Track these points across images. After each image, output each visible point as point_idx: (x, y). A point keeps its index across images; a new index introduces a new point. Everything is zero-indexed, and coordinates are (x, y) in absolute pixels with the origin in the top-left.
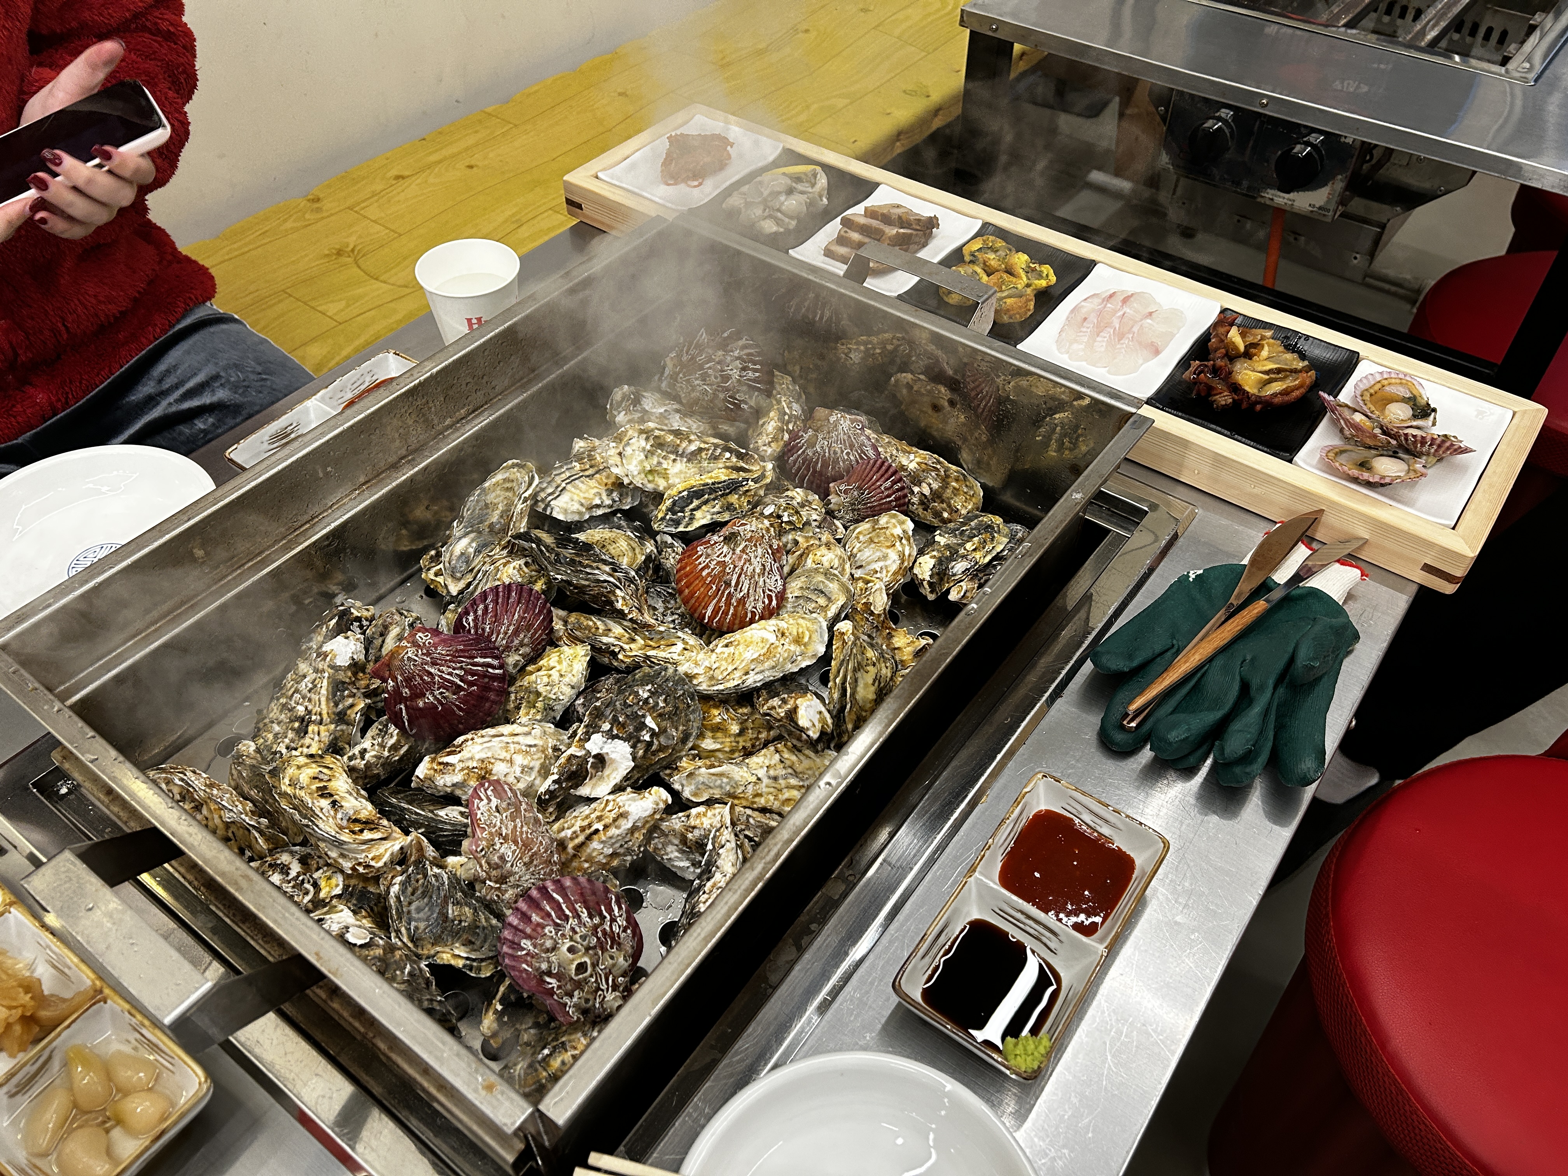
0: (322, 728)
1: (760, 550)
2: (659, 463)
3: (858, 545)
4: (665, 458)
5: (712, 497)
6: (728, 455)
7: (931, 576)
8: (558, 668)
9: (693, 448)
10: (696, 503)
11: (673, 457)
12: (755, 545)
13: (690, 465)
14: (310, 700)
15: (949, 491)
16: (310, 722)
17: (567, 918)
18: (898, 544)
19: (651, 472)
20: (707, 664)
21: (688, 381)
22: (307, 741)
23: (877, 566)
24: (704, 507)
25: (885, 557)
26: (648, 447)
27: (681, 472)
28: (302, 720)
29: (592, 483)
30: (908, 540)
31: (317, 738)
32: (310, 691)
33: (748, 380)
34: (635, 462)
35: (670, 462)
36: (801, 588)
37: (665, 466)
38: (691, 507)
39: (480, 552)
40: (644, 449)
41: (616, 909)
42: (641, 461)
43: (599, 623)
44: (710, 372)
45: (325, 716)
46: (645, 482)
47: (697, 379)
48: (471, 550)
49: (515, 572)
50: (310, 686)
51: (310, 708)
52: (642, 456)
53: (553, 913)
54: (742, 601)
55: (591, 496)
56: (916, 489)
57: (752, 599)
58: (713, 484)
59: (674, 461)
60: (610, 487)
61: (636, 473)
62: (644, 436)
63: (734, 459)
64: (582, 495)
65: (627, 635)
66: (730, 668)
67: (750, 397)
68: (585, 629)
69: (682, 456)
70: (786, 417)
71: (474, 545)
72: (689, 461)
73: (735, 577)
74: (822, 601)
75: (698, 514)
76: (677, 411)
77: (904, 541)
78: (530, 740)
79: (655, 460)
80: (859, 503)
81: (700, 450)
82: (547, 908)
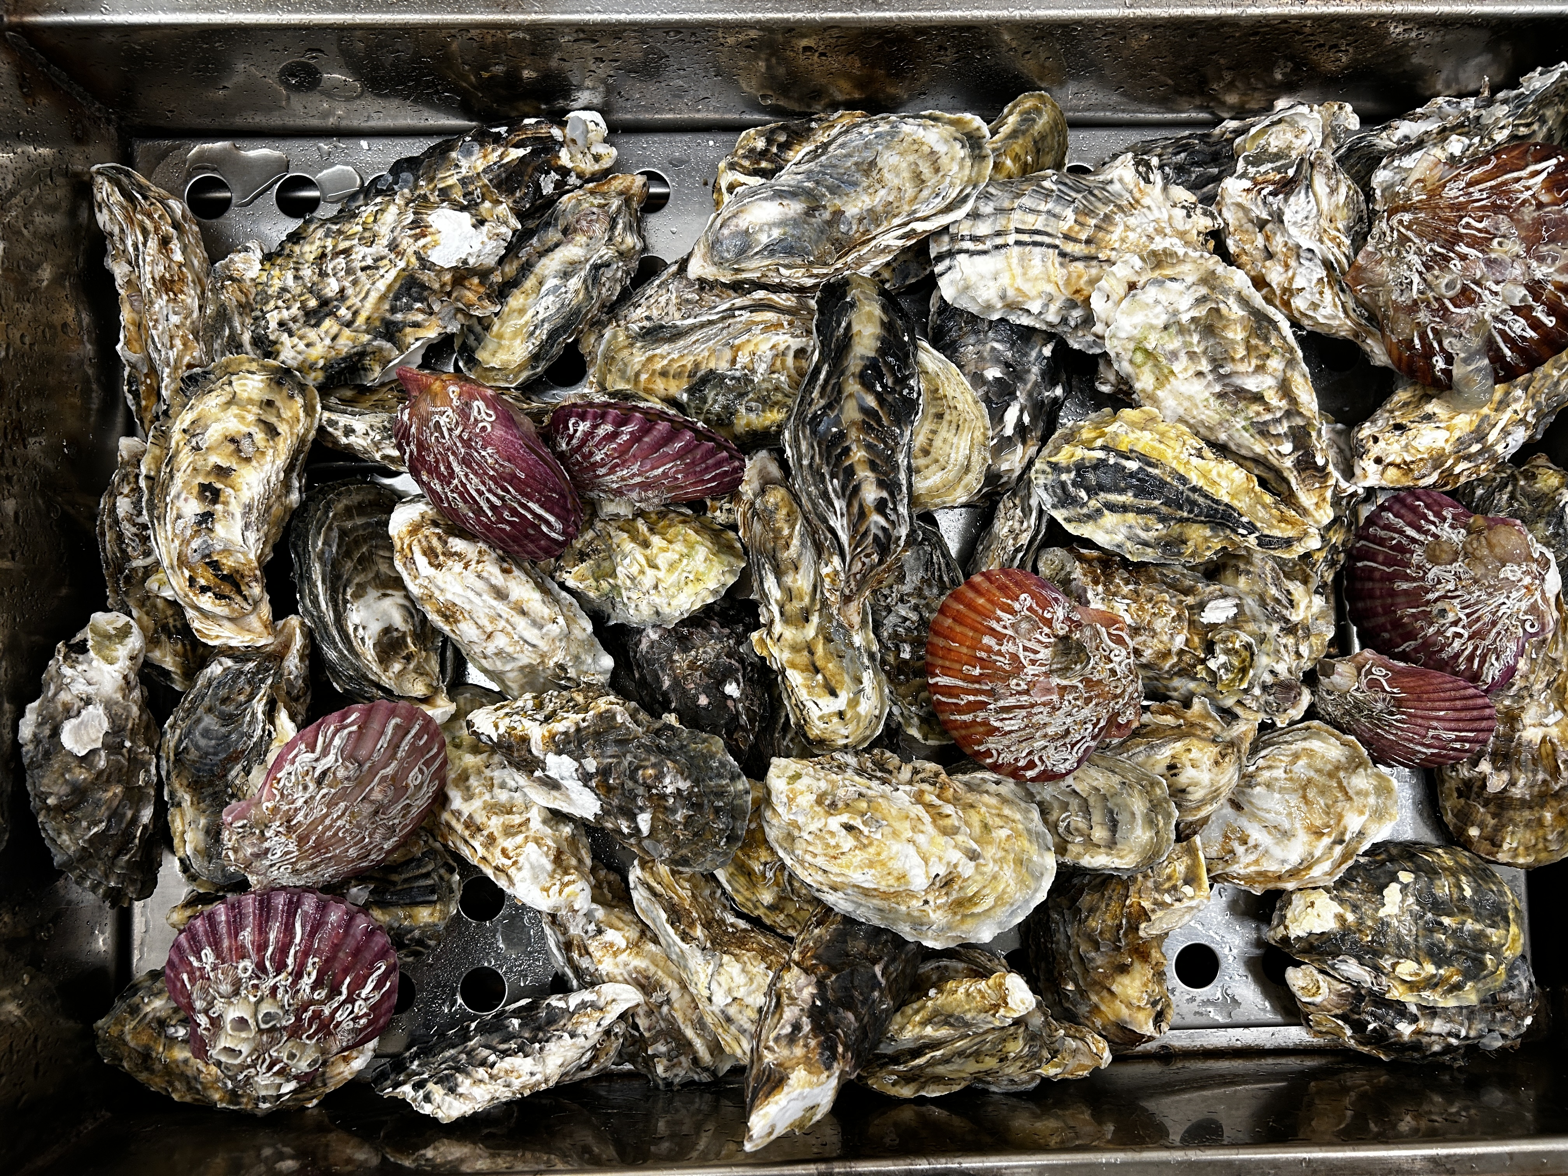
0: (347, 332)
1: (1086, 712)
2: (1174, 355)
3: (1279, 773)
4: (1192, 355)
5: (1164, 509)
6: (1287, 447)
8: (661, 574)
9: (1251, 384)
10: (1127, 498)
11: (1205, 366)
12: (1088, 700)
13: (1214, 403)
14: (355, 283)
15: (1527, 814)
16: (332, 314)
17: (280, 967)
18: (1326, 841)
19: (1148, 354)
20: (801, 820)
21: (1404, 240)
22: (312, 334)
23: (1256, 834)
24: (1131, 517)
25: (1286, 835)
26: (1185, 318)
27: (1190, 398)
28: (324, 302)
29: (1059, 273)
30: (1345, 857)
31: (328, 341)
32: (363, 269)
33: (1502, 333)
34: (1139, 318)
35: (1191, 372)
37: (1177, 367)
38: (1114, 498)
39: (772, 253)
40: (1176, 313)
41: (370, 986)
42: (1152, 327)
43: (795, 542)
44: (1456, 265)
45: (361, 320)
46: (1126, 356)
47: (1419, 252)
48: (764, 239)
49: (769, 354)
50: (369, 262)
51: (350, 291)
52: (1161, 321)
56: (1485, 766)
58: (1194, 489)
59: (1200, 374)
61: (1123, 335)
62: (1203, 291)
63: (1288, 463)
64: (1020, 282)
65: (807, 600)
67: (1466, 361)
68: (773, 530)
69: (1220, 378)
70: (1475, 448)
71: (776, 233)
72: (1221, 396)
73: (1012, 701)
74: (1099, 834)
75: (1110, 519)
76: (1328, 265)
77: (1338, 850)
78: (532, 634)
79: (1175, 343)
80: (1369, 716)
81: (1258, 398)
82: (272, 937)
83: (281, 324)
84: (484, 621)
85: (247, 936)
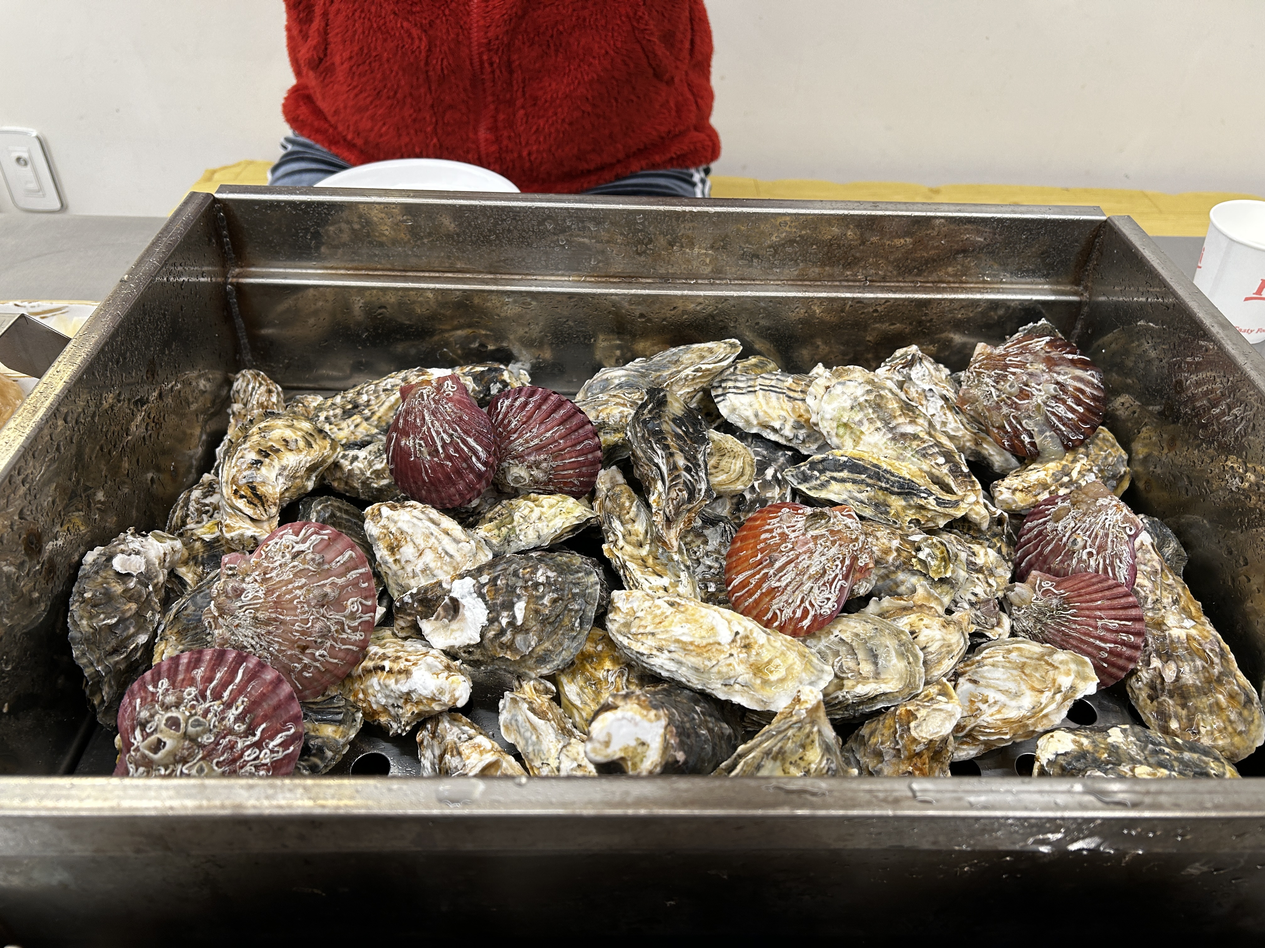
0: (365, 424)
1: (834, 550)
2: (861, 422)
3: (1000, 658)
4: (871, 421)
5: (869, 481)
6: (941, 460)
7: (1050, 762)
8: (543, 510)
9: (910, 429)
10: (845, 474)
11: (879, 424)
12: (833, 543)
13: (891, 444)
14: (377, 397)
15: (1205, 701)
16: (360, 412)
17: (217, 696)
18: (1048, 694)
19: (845, 425)
21: (979, 374)
22: (344, 425)
23: (992, 695)
24: (849, 486)
25: (1017, 695)
26: (861, 400)
27: (876, 445)
28: (356, 406)
29: (788, 405)
30: (1065, 699)
31: (352, 427)
32: (384, 390)
33: (1053, 413)
34: (835, 405)
35: (872, 429)
36: (857, 635)
37: (863, 429)
38: (835, 474)
39: (621, 388)
40: (856, 399)
42: (844, 409)
43: (634, 509)
44: (1011, 378)
45: (375, 418)
46: (833, 433)
47: (989, 376)
48: (617, 382)
50: (389, 387)
51: (372, 402)
52: (848, 404)
53: (215, 682)
54: (773, 592)
55: (775, 415)
56: (1156, 663)
57: (784, 598)
58: (885, 471)
59: (878, 429)
60: (802, 420)
61: (828, 416)
62: (869, 387)
63: (945, 470)
64: (765, 407)
65: (641, 537)
66: (649, 629)
68: (618, 505)
69: (891, 430)
71: (623, 379)
72: (893, 439)
73: (783, 560)
75: (835, 486)
78: (451, 548)
79: (858, 416)
80: (1052, 617)
81: (915, 437)
82: (218, 675)
83: (327, 418)
84: (420, 541)
85: (199, 673)
